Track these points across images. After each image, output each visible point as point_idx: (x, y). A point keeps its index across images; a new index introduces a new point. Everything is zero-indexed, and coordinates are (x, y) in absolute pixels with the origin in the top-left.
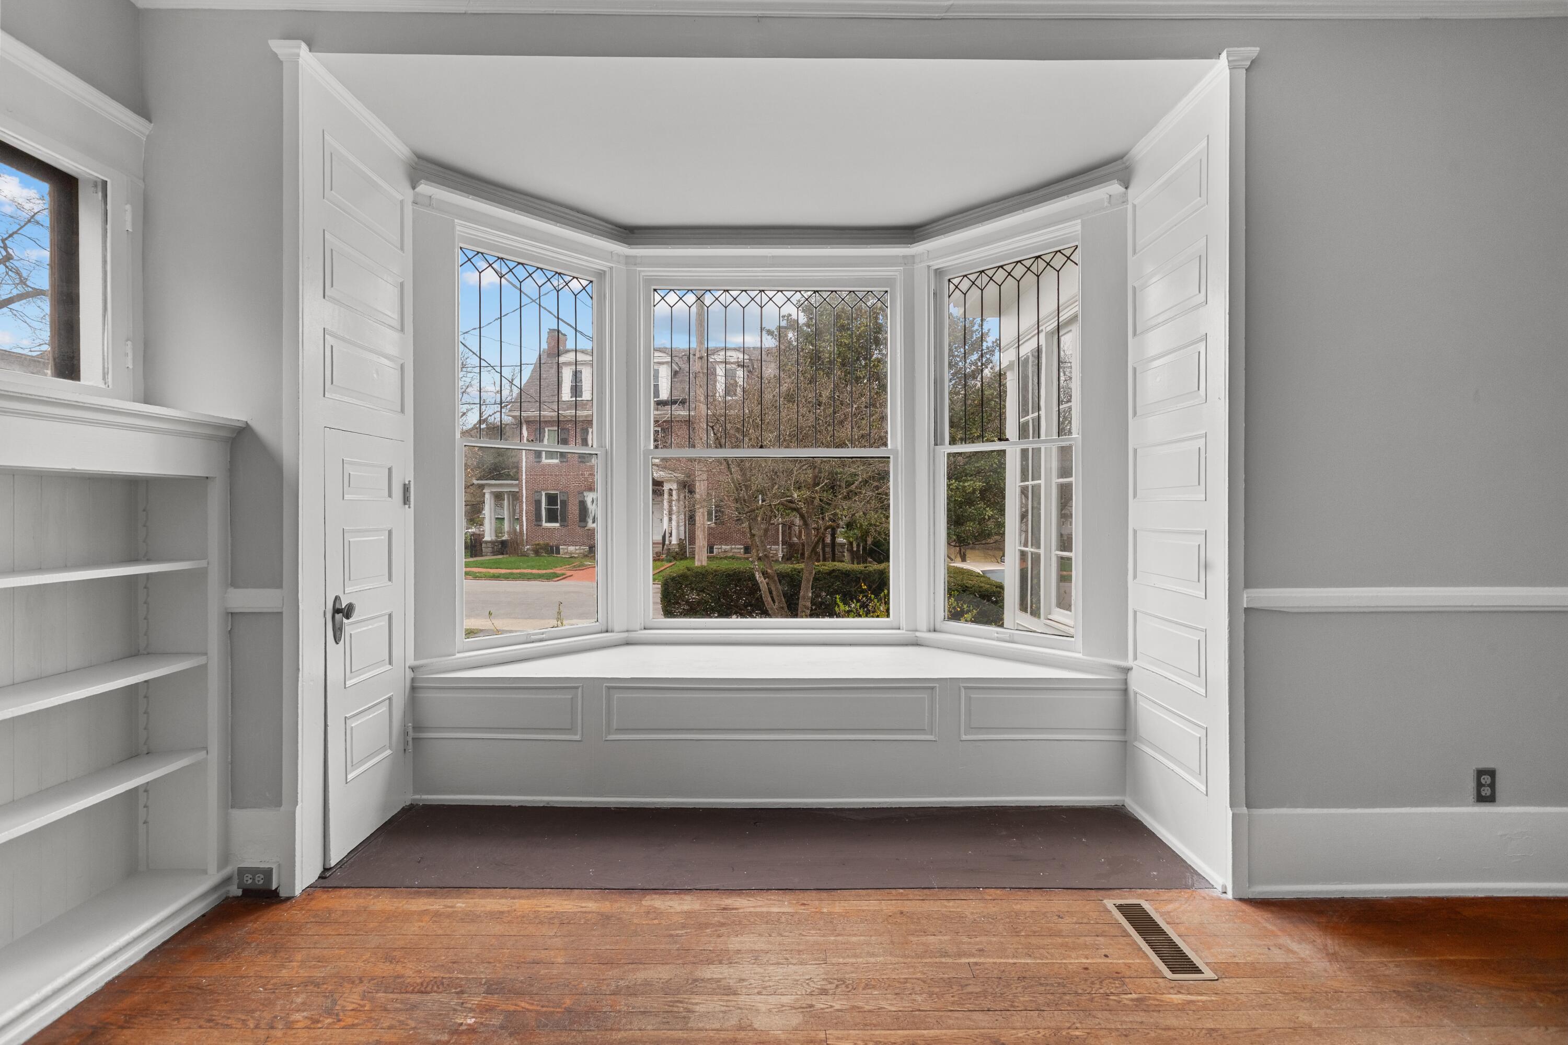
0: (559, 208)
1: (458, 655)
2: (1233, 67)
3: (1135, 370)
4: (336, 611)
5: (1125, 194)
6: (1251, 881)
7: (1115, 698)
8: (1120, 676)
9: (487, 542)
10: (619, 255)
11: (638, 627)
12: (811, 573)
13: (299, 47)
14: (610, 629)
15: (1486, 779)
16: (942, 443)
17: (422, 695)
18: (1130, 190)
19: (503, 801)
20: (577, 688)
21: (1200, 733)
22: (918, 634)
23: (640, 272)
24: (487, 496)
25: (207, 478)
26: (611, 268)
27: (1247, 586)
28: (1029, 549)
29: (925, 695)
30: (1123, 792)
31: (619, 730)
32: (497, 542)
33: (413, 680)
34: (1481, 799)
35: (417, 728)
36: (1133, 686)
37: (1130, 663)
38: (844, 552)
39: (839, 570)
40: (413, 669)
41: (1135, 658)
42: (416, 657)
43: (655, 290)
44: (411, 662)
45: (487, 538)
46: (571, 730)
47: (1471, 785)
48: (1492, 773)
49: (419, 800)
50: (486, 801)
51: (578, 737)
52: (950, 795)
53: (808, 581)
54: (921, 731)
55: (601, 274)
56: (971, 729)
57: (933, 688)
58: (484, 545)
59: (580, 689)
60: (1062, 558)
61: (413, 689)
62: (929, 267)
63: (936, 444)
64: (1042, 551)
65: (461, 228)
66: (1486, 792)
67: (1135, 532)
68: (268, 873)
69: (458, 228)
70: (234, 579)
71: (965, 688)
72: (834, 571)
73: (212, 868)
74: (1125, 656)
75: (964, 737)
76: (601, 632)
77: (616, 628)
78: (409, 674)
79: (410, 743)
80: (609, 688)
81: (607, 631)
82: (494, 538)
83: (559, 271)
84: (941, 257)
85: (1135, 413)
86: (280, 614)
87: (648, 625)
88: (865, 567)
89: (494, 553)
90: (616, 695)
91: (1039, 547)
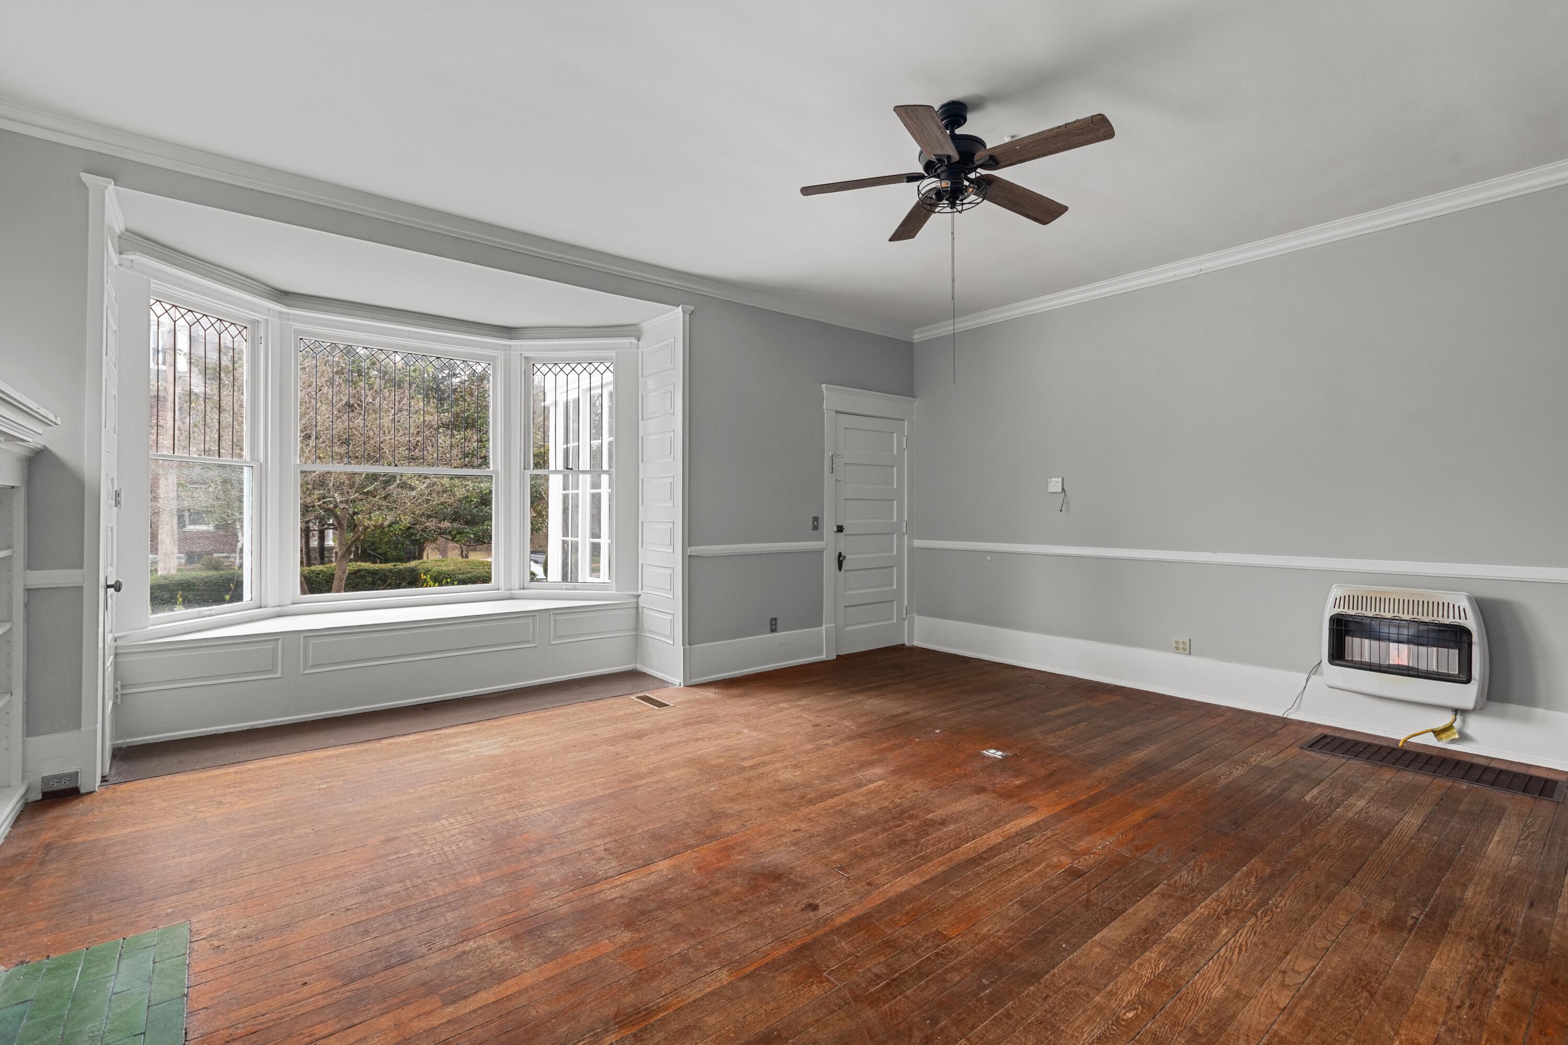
0: (232, 274)
1: (150, 628)
2: (684, 312)
3: (642, 437)
4: (108, 586)
5: (638, 344)
6: (690, 678)
7: (633, 611)
8: (634, 600)
10: (274, 311)
11: (289, 602)
12: (344, 572)
13: (110, 184)
14: (263, 605)
15: (773, 622)
16: (529, 469)
17: (122, 659)
18: (640, 342)
19: (209, 731)
20: (278, 639)
21: (669, 617)
22: (512, 592)
23: (291, 326)
25: (13, 487)
26: (267, 321)
27: (689, 546)
28: (569, 539)
29: (530, 620)
30: (636, 662)
31: (314, 666)
33: (116, 648)
34: (772, 630)
35: (125, 686)
36: (641, 604)
37: (640, 592)
38: (332, 557)
39: (365, 570)
40: (116, 639)
41: (642, 589)
43: (301, 339)
46: (272, 670)
47: (768, 625)
48: (775, 619)
49: (122, 743)
50: (193, 734)
51: (278, 675)
52: (545, 677)
53: (341, 580)
54: (528, 642)
55: (255, 323)
56: (557, 637)
57: (535, 616)
59: (280, 642)
60: (593, 543)
62: (521, 354)
63: (525, 469)
64: (579, 539)
65: (154, 284)
66: (774, 627)
67: (642, 522)
68: (75, 775)
69: (152, 285)
70: (30, 565)
71: (554, 614)
72: (359, 571)
73: (16, 781)
74: (637, 590)
75: (553, 643)
76: (256, 608)
77: (270, 603)
79: (119, 697)
80: (306, 637)
81: (260, 607)
83: (220, 318)
84: (528, 350)
85: (642, 461)
86: (80, 588)
87: (295, 602)
88: (395, 566)
90: (312, 642)
91: (577, 537)
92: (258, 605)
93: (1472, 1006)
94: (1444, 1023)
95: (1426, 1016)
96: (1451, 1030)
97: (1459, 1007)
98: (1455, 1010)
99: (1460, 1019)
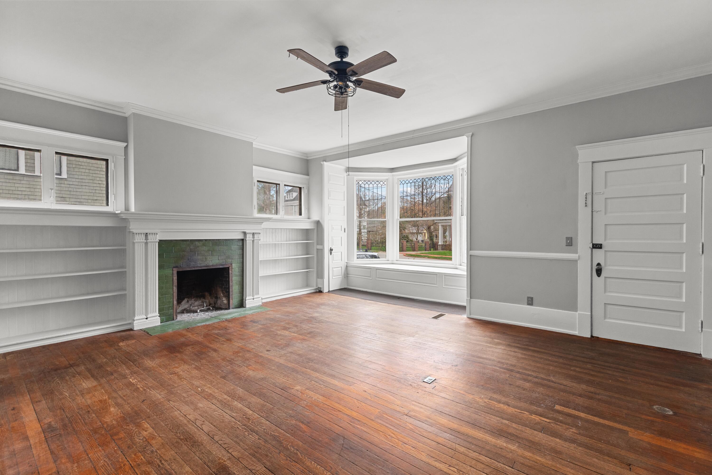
1: (355, 262)
2: (467, 137)
4: (331, 250)
6: (470, 314)
9: (440, 245)
10: (390, 175)
15: (530, 300)
17: (348, 268)
19: (360, 289)
20: (371, 269)
22: (456, 266)
24: (440, 227)
25: (314, 228)
27: (470, 250)
29: (435, 276)
31: (378, 278)
32: (443, 245)
33: (347, 265)
34: (528, 304)
35: (347, 274)
40: (347, 263)
42: (348, 260)
44: (346, 261)
45: (440, 243)
46: (370, 277)
47: (526, 301)
48: (532, 299)
49: (348, 287)
51: (371, 279)
54: (435, 284)
57: (437, 275)
58: (439, 246)
61: (347, 267)
66: (530, 303)
68: (321, 288)
70: (317, 244)
71: (444, 275)
73: (315, 286)
75: (444, 287)
77: (390, 260)
78: (346, 264)
79: (346, 277)
80: (376, 269)
82: (442, 243)
83: (378, 180)
86: (322, 250)
89: (442, 249)
90: (378, 271)
92: (387, 260)
93: (159, 466)
94: (156, 452)
95: (162, 448)
96: (152, 452)
97: (161, 461)
98: (160, 459)
99: (156, 458)
